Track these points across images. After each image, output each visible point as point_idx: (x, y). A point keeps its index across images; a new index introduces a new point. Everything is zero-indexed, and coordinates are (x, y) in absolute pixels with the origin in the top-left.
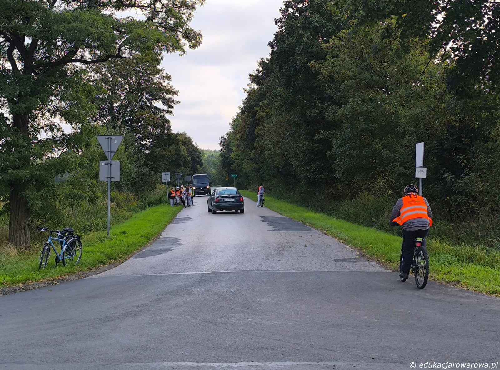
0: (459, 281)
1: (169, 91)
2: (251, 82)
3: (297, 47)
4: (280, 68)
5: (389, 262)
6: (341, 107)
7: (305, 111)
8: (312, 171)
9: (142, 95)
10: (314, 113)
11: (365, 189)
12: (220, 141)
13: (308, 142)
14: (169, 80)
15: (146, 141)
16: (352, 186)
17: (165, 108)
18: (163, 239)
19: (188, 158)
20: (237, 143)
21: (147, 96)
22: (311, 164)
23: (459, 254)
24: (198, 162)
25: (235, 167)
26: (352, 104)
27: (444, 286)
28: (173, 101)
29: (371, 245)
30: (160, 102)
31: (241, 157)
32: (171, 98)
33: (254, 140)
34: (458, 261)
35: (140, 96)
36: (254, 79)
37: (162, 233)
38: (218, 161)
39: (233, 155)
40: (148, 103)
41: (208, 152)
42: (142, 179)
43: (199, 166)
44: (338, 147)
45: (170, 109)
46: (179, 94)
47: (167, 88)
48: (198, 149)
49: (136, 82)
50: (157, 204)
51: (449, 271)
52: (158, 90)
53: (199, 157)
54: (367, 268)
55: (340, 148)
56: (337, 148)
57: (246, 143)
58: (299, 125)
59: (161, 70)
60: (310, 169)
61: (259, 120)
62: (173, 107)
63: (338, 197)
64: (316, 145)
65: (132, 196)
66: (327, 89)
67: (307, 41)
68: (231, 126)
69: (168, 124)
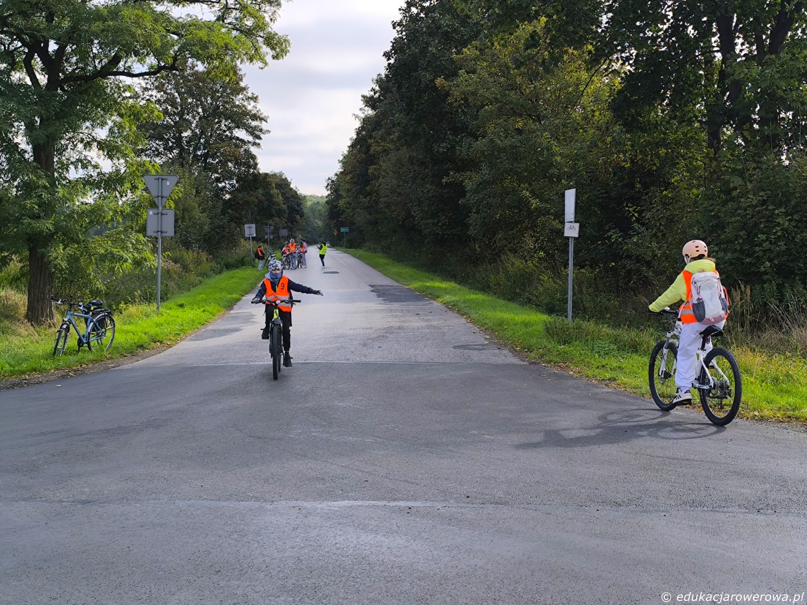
0: (615, 379)
1: (255, 117)
2: (364, 105)
3: (421, 59)
4: (399, 88)
5: (527, 350)
6: (477, 140)
7: (431, 145)
8: (440, 224)
9: (220, 122)
10: (442, 147)
11: (510, 250)
12: (326, 184)
13: (436, 186)
14: (255, 102)
15: (225, 183)
16: (493, 245)
17: (250, 139)
18: (234, 315)
19: (284, 206)
20: (347, 186)
21: (226, 123)
22: (439, 216)
23: (620, 341)
24: (298, 211)
25: (346, 218)
26: (491, 136)
27: (594, 386)
28: (261, 130)
29: (506, 327)
30: (244, 131)
31: (353, 205)
32: (258, 126)
33: (367, 182)
34: (618, 350)
35: (217, 123)
36: (369, 101)
37: (235, 306)
38: (324, 210)
39: (341, 203)
40: (227, 133)
41: (312, 198)
42: (218, 233)
43: (298, 217)
44: (473, 193)
45: (257, 141)
46: (268, 120)
47: (253, 112)
48: (297, 194)
49: (212, 104)
50: (237, 267)
51: (604, 363)
52: (241, 116)
53: (299, 205)
54: (497, 358)
55: (476, 195)
56: (471, 196)
57: (359, 187)
58: (423, 163)
59: (244, 89)
60: (438, 222)
61: (374, 157)
62: (260, 138)
63: (475, 261)
64: (446, 191)
65: (204, 256)
66: (460, 115)
67: (434, 51)
68: (340, 164)
69: (254, 160)
